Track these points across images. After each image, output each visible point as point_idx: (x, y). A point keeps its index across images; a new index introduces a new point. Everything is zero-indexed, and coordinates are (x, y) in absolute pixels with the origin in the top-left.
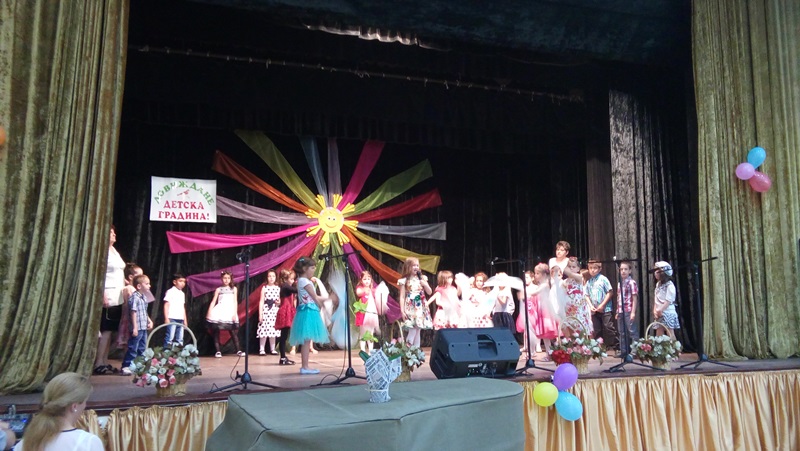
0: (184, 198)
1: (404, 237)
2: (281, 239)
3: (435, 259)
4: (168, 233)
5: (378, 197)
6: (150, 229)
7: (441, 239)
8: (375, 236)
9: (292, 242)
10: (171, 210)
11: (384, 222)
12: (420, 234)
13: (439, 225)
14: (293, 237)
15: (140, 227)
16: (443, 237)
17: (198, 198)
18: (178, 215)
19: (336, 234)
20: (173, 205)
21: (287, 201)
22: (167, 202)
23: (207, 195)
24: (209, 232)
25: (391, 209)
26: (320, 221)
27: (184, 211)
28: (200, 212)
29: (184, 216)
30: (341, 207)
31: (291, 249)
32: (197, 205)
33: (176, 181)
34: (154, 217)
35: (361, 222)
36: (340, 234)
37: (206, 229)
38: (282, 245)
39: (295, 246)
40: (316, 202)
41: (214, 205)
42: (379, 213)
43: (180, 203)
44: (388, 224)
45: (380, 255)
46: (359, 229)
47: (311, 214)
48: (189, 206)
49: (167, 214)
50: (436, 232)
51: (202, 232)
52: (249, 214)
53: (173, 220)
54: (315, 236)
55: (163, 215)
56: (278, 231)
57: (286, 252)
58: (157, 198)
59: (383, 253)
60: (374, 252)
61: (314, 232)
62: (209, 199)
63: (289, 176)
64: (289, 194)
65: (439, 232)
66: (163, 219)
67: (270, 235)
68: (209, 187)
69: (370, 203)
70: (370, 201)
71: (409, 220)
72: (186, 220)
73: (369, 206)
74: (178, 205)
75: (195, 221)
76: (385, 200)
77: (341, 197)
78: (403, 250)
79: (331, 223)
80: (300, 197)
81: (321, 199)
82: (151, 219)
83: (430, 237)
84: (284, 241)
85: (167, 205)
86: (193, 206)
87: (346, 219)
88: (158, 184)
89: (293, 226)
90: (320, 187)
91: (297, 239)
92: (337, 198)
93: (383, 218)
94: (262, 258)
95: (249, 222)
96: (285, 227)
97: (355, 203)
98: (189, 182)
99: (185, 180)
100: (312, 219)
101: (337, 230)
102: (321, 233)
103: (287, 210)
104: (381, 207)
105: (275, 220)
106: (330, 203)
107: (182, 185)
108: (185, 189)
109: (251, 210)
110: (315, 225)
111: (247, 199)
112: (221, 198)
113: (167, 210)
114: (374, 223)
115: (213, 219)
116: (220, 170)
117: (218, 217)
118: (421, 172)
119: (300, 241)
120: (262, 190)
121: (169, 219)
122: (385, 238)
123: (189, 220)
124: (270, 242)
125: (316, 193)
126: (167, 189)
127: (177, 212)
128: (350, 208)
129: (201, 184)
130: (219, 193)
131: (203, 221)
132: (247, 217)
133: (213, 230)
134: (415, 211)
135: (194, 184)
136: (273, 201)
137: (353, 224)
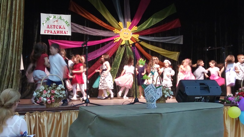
0: (56, 24)
1: (162, 43)
2: (102, 44)
3: (177, 54)
4: (49, 40)
5: (149, 22)
6: (40, 39)
7: (180, 43)
8: (147, 42)
9: (107, 45)
10: (50, 30)
11: (152, 35)
12: (170, 41)
13: (179, 37)
14: (107, 42)
15: (36, 37)
16: (182, 43)
17: (63, 24)
18: (53, 32)
19: (128, 41)
20: (51, 27)
21: (105, 25)
22: (48, 26)
23: (66, 22)
24: (68, 40)
25: (155, 28)
26: (120, 35)
27: (56, 30)
28: (63, 30)
29: (56, 32)
30: (130, 28)
31: (106, 48)
32: (62, 27)
33: (52, 16)
34: (42, 32)
35: (140, 35)
36: (130, 41)
37: (66, 38)
38: (102, 47)
39: (108, 47)
40: (119, 25)
41: (70, 27)
42: (149, 31)
43: (54, 26)
44: (154, 36)
45: (150, 51)
46: (139, 39)
47: (116, 31)
48: (59, 27)
49: (48, 31)
50: (178, 40)
51: (65, 40)
52: (87, 32)
53: (51, 34)
54: (118, 42)
55: (46, 32)
56: (101, 40)
57: (104, 50)
58: (43, 24)
59: (151, 51)
60: (147, 50)
61: (118, 40)
62: (67, 24)
63: (105, 12)
64: (105, 21)
65: (180, 40)
66: (46, 34)
67: (96, 41)
68: (67, 18)
69: (145, 26)
70: (145, 25)
71: (164, 34)
72: (57, 34)
73: (144, 27)
74: (53, 27)
75: (62, 34)
76: (152, 24)
77: (131, 23)
78: (161, 49)
79: (126, 36)
80: (111, 23)
81: (121, 24)
82: (41, 34)
83: (175, 43)
84: (103, 44)
85: (48, 27)
86: (60, 27)
87: (133, 34)
88: (43, 16)
89: (108, 37)
90: (120, 19)
91: (109, 43)
92: (129, 23)
93: (151, 33)
94: (93, 52)
95: (87, 35)
96: (103, 38)
97: (137, 26)
98: (58, 16)
99: (56, 15)
100: (117, 34)
101: (129, 39)
102: (121, 40)
103: (105, 29)
104: (151, 28)
105: (99, 34)
106: (125, 26)
107: (55, 17)
108: (56, 19)
109: (87, 29)
110: (118, 37)
111: (86, 24)
112: (73, 23)
113: (48, 29)
114: (147, 35)
115: (69, 34)
116: (72, 9)
117: (72, 32)
118: (171, 10)
119: (111, 44)
120: (93, 20)
121: (49, 34)
122: (152, 43)
123: (58, 34)
124: (97, 45)
125: (118, 21)
126: (48, 19)
127: (53, 30)
128: (135, 28)
129: (63, 16)
130: (72, 21)
131: (65, 34)
132: (85, 33)
133: (70, 39)
134: (167, 29)
135: (61, 17)
136: (98, 25)
137: (136, 36)
